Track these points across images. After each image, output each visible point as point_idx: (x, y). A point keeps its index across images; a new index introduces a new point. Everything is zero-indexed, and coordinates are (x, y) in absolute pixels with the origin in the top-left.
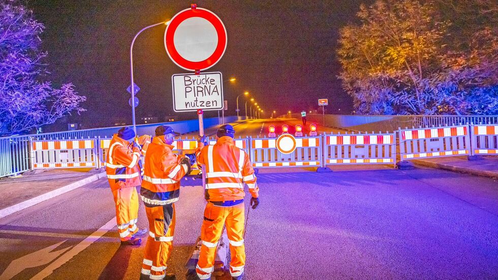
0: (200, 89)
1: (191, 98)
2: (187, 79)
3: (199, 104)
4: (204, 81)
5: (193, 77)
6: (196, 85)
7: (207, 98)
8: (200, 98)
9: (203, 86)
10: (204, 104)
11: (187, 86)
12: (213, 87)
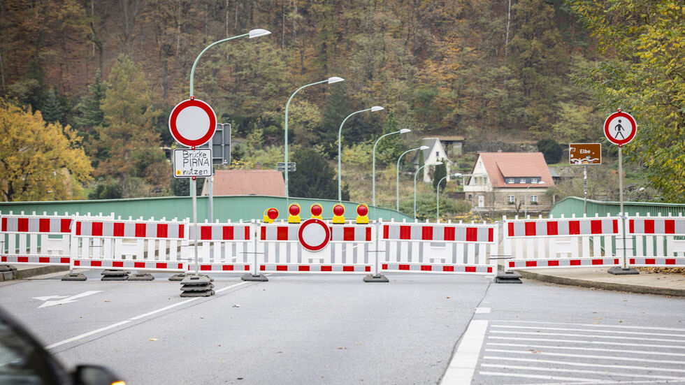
0: (195, 161)
1: (188, 167)
2: (185, 152)
3: (194, 172)
4: (198, 155)
5: (190, 152)
6: (192, 158)
7: (199, 168)
8: (195, 167)
9: (197, 159)
10: (198, 172)
11: (185, 158)
12: (205, 159)
